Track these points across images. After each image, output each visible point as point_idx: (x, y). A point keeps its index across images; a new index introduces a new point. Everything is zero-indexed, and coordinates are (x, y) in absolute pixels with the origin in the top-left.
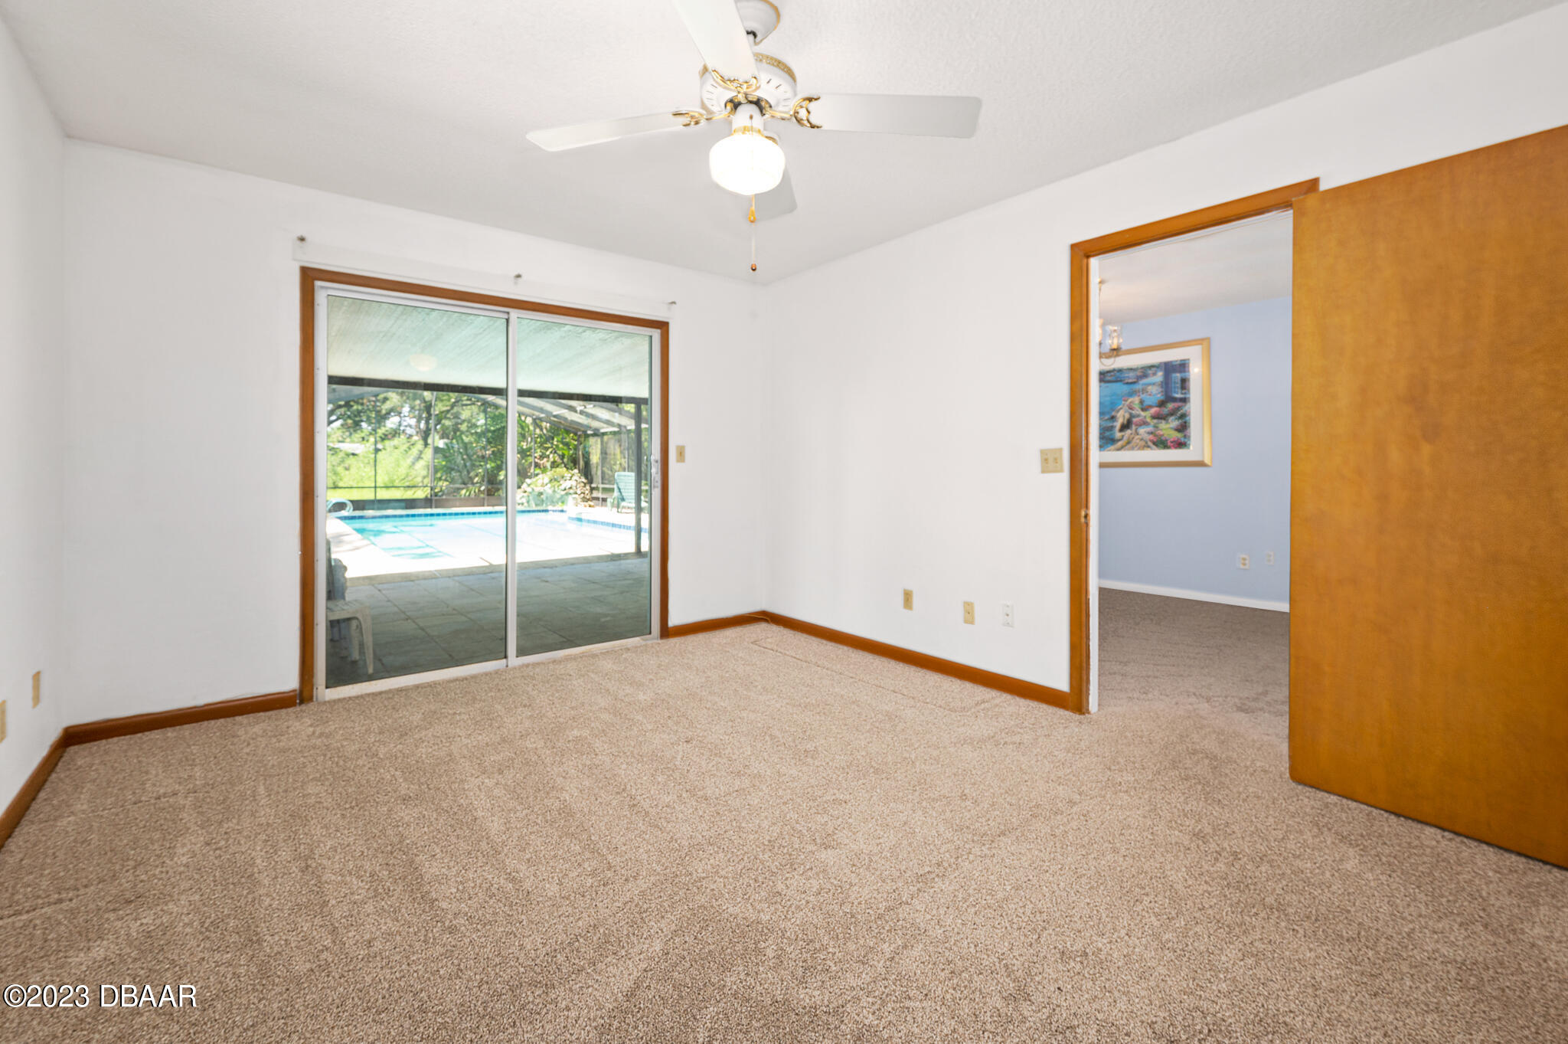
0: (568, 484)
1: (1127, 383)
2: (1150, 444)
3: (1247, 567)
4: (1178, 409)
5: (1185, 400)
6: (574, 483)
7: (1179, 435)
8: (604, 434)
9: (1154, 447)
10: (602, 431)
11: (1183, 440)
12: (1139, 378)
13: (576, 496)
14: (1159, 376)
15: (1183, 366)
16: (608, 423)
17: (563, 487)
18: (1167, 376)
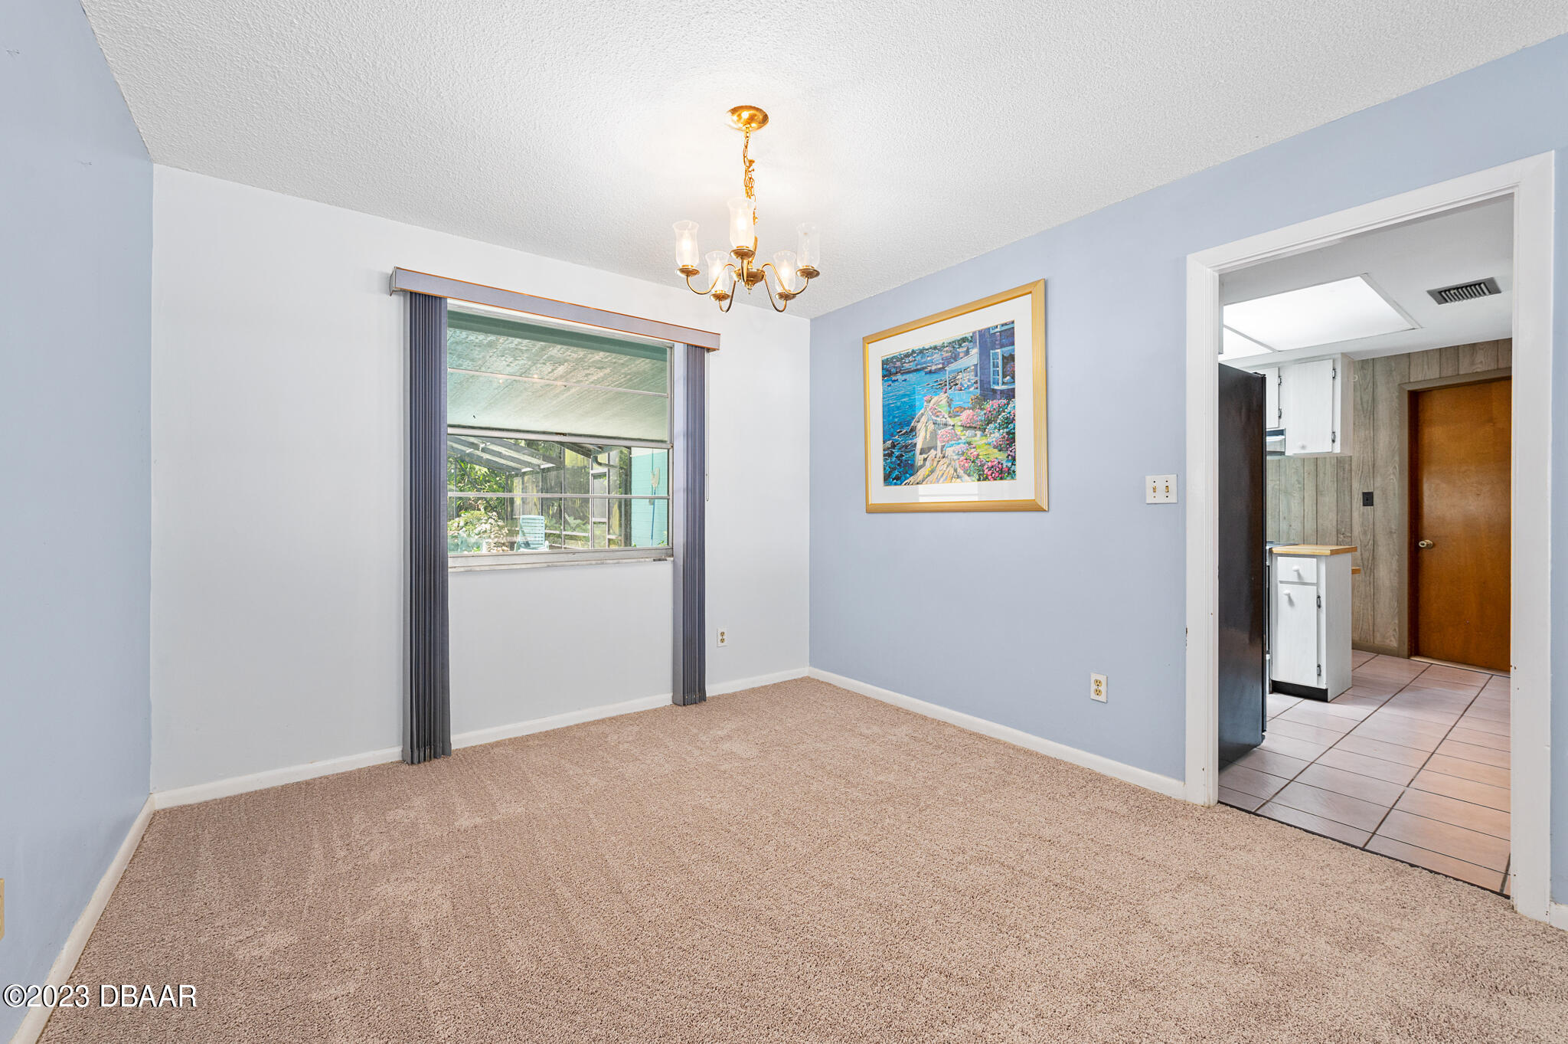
0: (485, 527)
1: (930, 372)
2: (960, 472)
3: (1103, 698)
4: (1001, 410)
5: (1010, 395)
6: (488, 526)
7: (1002, 456)
8: (525, 473)
9: (966, 477)
10: (523, 471)
11: (1006, 464)
12: (947, 361)
13: (490, 540)
14: (974, 357)
15: (1007, 335)
16: (529, 464)
17: (476, 531)
18: (984, 353)
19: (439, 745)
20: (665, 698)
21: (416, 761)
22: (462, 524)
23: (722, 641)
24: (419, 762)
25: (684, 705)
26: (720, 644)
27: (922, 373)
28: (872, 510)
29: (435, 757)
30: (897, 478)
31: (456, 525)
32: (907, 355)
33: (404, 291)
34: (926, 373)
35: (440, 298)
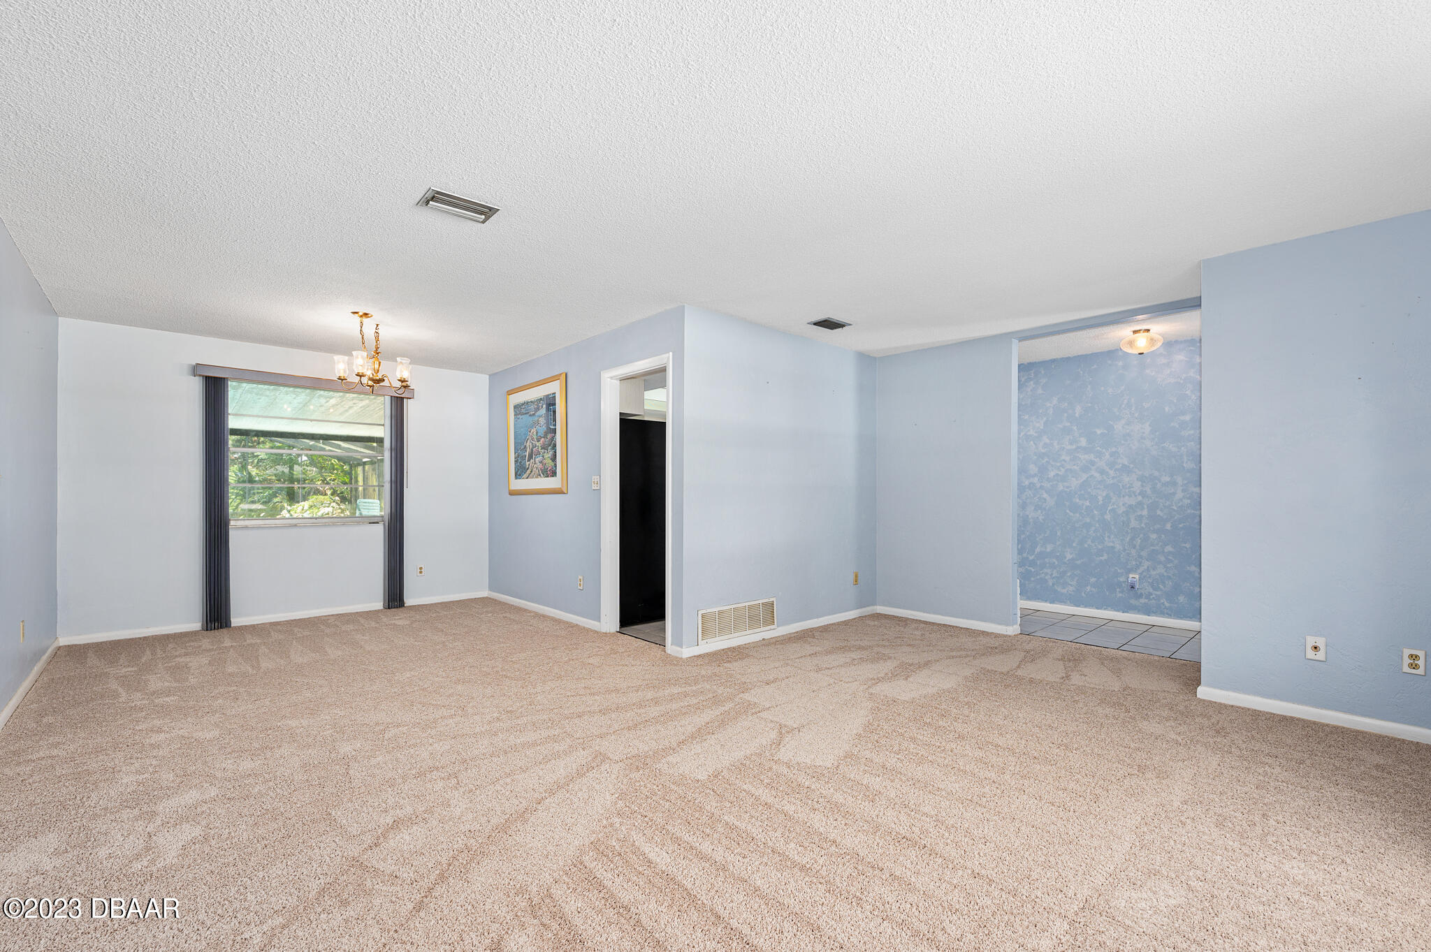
2: (540, 472)
4: (553, 439)
5: (555, 432)
7: (551, 463)
9: (542, 475)
11: (553, 468)
19: (224, 621)
20: (379, 605)
21: (209, 628)
22: (306, 508)
23: (421, 572)
24: (211, 630)
25: (389, 608)
26: (419, 574)
27: (528, 415)
28: (512, 493)
29: (221, 628)
30: (520, 475)
31: (301, 508)
32: (523, 404)
33: (203, 376)
34: (530, 415)
35: (224, 378)
